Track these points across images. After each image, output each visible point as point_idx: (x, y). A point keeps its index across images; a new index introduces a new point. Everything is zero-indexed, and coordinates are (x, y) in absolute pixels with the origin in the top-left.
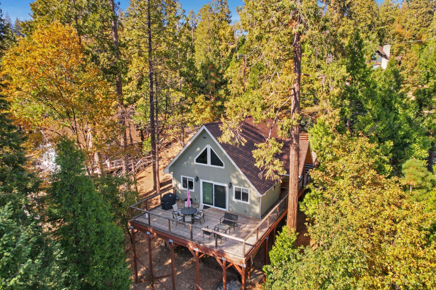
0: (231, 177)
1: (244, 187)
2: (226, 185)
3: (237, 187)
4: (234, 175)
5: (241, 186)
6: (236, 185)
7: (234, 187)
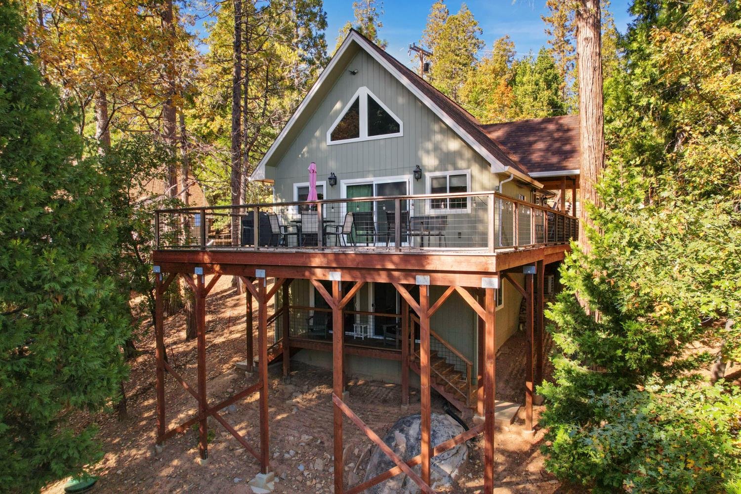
0: (421, 153)
1: (456, 168)
2: (407, 178)
3: (438, 174)
4: (429, 146)
5: (446, 170)
6: (435, 169)
7: (428, 176)
